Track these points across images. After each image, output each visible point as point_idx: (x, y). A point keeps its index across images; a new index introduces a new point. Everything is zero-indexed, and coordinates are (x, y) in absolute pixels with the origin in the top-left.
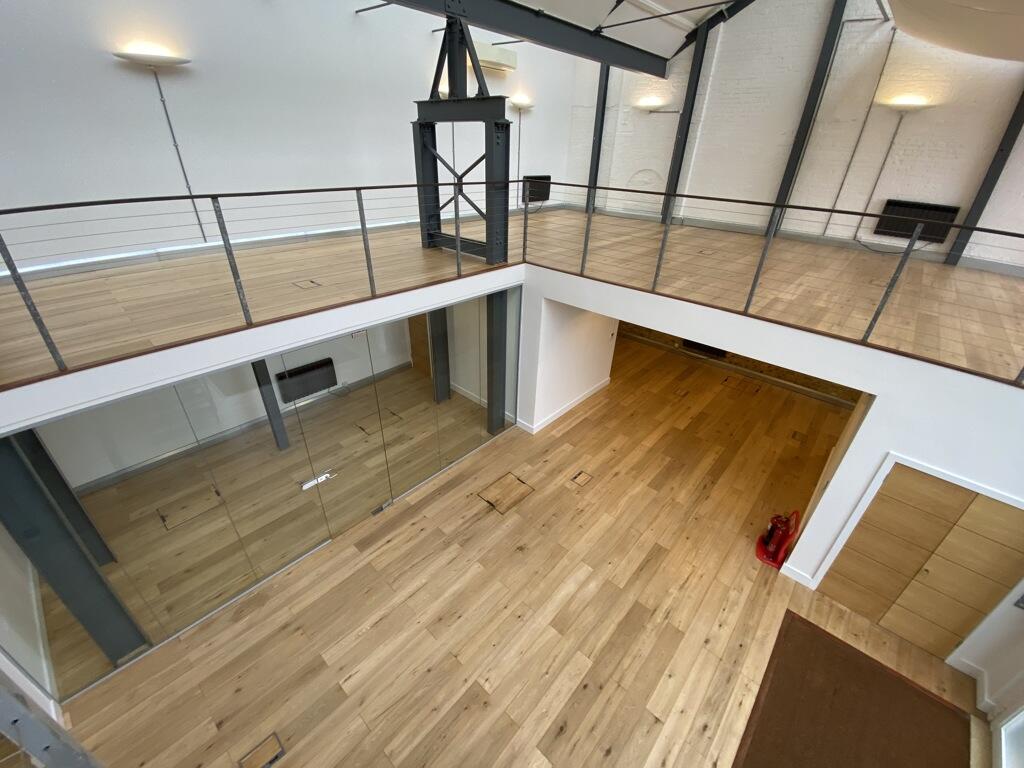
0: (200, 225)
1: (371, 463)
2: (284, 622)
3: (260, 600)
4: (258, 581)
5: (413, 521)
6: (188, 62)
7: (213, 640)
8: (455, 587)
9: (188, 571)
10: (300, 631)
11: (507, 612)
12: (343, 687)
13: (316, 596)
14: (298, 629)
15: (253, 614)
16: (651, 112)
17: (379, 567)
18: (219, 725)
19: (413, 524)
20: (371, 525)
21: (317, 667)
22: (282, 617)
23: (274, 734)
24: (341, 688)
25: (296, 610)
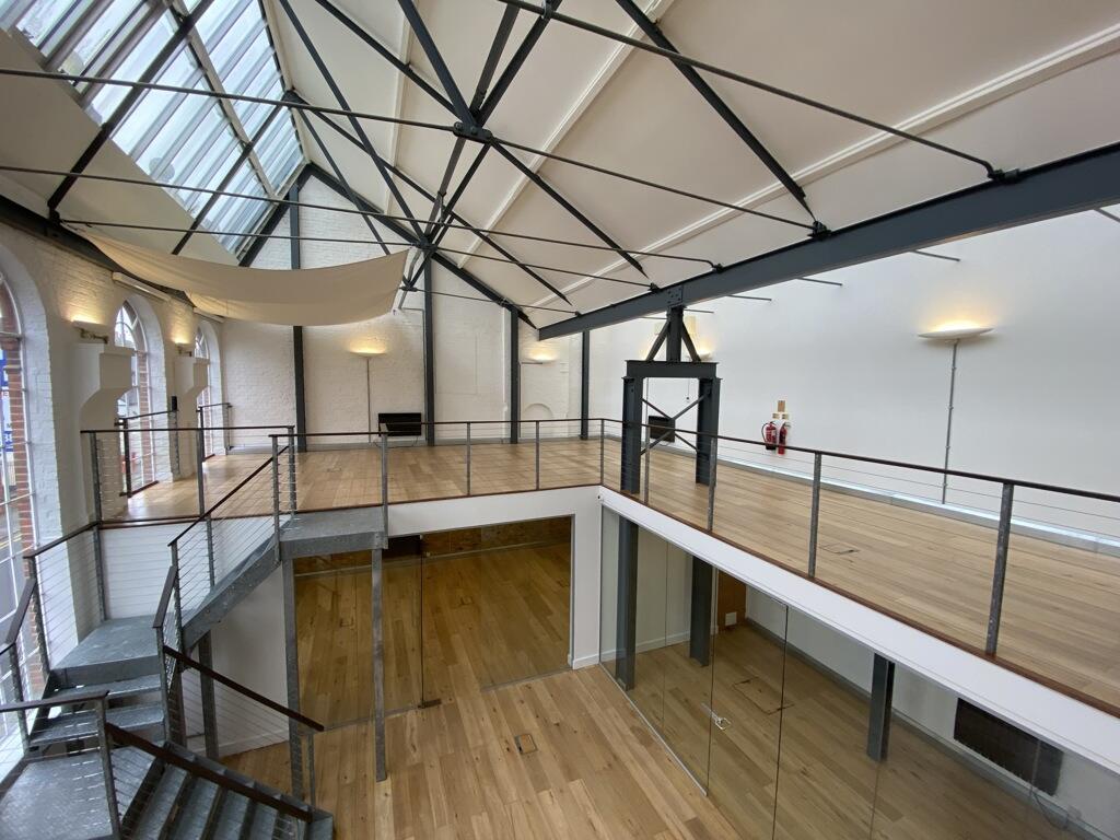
0: (945, 488)
3: (646, 741)
4: (666, 739)
6: (990, 330)
12: (546, 792)
18: (558, 724)
21: (570, 774)
22: (625, 755)
23: (536, 749)
24: (545, 789)
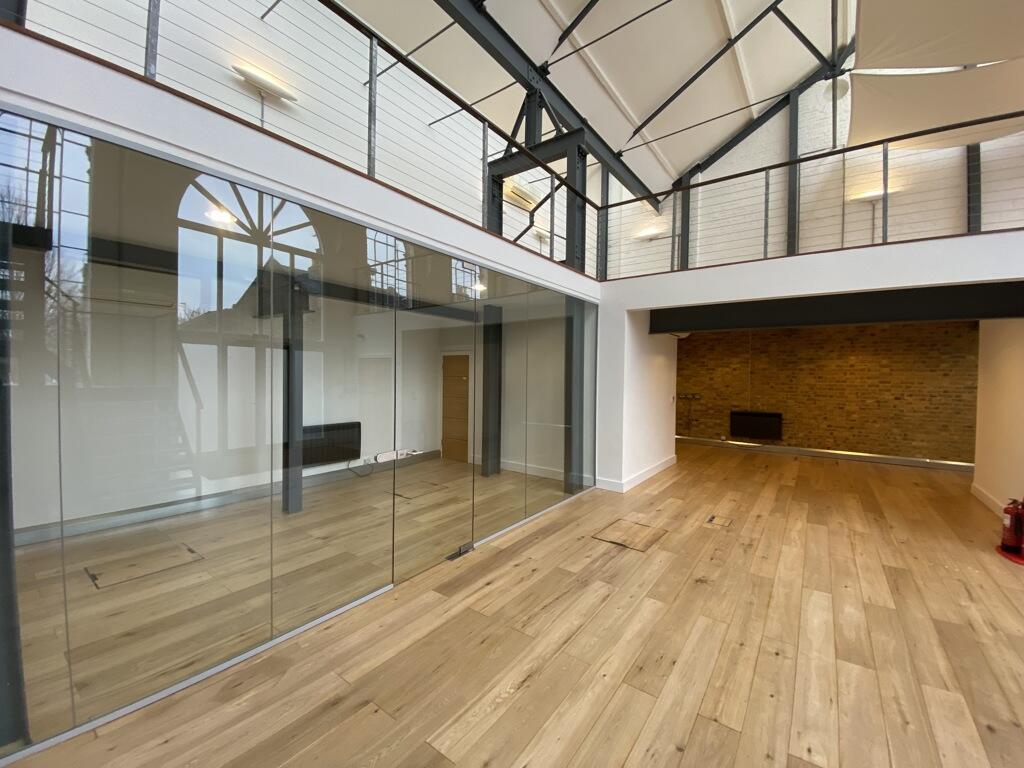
1: (422, 519)
2: (332, 695)
3: (275, 666)
5: (516, 562)
7: (174, 733)
8: (635, 626)
9: (129, 634)
10: (371, 707)
11: (750, 652)
13: (390, 654)
14: (366, 703)
15: (263, 688)
16: (651, 240)
17: (488, 612)
19: (516, 565)
20: (451, 569)
25: (352, 676)
